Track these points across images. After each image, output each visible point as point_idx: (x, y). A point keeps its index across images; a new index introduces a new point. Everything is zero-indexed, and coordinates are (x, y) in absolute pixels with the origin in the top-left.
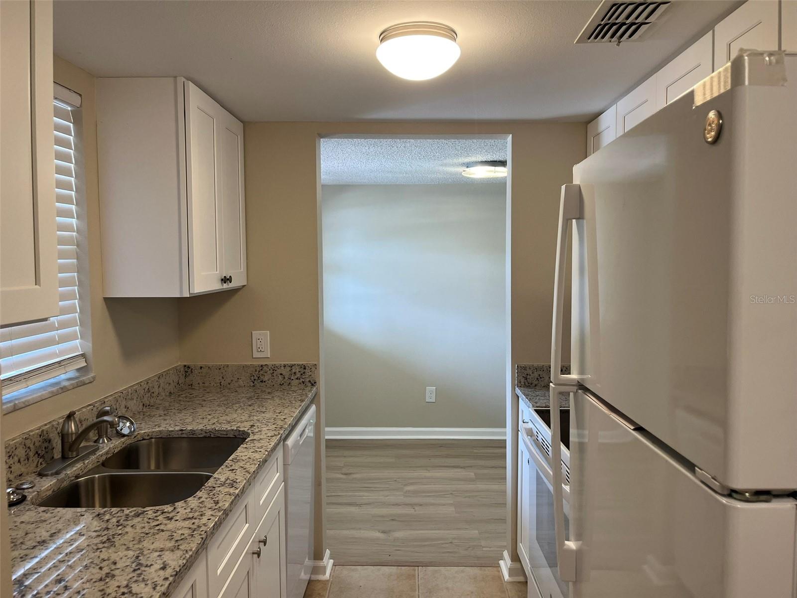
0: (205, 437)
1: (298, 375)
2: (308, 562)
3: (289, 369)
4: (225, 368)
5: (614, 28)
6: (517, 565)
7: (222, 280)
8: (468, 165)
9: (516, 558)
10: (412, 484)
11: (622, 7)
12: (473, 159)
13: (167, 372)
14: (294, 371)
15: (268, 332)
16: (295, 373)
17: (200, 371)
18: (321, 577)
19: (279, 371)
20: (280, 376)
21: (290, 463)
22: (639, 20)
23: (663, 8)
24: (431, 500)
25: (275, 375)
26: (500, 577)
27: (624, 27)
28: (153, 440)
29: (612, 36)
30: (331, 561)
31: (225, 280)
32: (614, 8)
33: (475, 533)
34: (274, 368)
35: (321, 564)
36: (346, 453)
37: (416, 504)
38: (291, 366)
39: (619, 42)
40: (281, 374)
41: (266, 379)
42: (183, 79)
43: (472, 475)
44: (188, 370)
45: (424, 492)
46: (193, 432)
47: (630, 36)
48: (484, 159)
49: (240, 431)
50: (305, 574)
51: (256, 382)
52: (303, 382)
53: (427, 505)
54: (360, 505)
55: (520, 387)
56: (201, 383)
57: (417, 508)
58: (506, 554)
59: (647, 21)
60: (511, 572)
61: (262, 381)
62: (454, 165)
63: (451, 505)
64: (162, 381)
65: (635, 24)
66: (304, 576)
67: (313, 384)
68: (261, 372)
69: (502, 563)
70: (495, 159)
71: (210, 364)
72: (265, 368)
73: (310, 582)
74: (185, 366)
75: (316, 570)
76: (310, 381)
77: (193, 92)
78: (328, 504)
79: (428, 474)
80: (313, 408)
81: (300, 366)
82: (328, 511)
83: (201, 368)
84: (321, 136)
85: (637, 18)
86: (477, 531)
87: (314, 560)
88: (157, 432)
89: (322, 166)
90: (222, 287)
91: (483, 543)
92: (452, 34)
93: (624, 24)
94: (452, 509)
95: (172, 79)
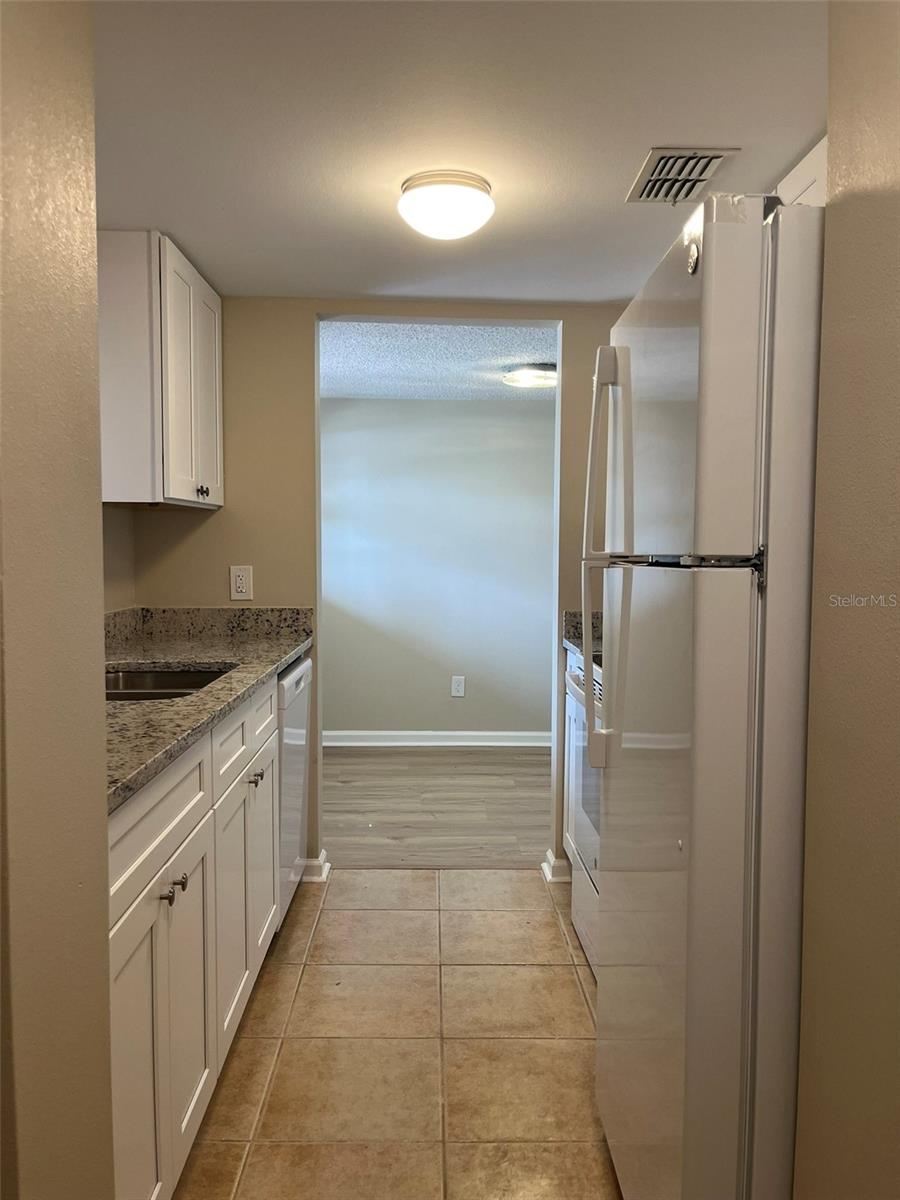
0: (182, 671)
1: (290, 622)
2: (299, 861)
3: (278, 614)
4: (196, 612)
5: (667, 185)
6: (563, 862)
7: (198, 491)
8: (510, 368)
9: (562, 854)
10: (431, 791)
11: (671, 161)
12: (517, 360)
13: (124, 612)
14: (283, 616)
15: (251, 567)
16: (285, 619)
17: (163, 616)
18: (316, 879)
19: (265, 617)
20: (266, 623)
21: (285, 707)
22: (693, 176)
23: (715, 163)
24: (457, 808)
25: (259, 621)
26: (541, 879)
27: (677, 185)
28: (121, 674)
29: (666, 195)
30: (328, 865)
31: (202, 491)
32: (663, 162)
33: (513, 839)
34: (259, 613)
35: (315, 862)
36: (344, 760)
37: (437, 812)
38: (281, 611)
39: (675, 202)
40: (268, 621)
41: (248, 626)
42: (159, 234)
43: (511, 783)
44: (146, 614)
45: (447, 799)
46: (168, 665)
47: (687, 195)
48: (532, 361)
49: (226, 663)
50: (295, 875)
51: (235, 630)
52: (296, 631)
53: (448, 812)
54: (363, 813)
55: (568, 639)
56: (164, 632)
57: (437, 815)
58: (550, 855)
59: (701, 178)
60: (555, 871)
61: (243, 630)
62: (492, 369)
63: (482, 811)
64: (118, 619)
65: (689, 181)
66: (295, 878)
67: (309, 633)
68: (242, 618)
69: (545, 866)
70: (546, 361)
71: (175, 607)
72: (247, 612)
73: (300, 884)
74: (143, 609)
75: (308, 870)
76: (304, 630)
77: (170, 251)
78: (326, 811)
79: (451, 782)
80: (308, 663)
81: (293, 610)
82: (325, 818)
83: (164, 611)
84: (321, 318)
85: (690, 174)
86: (514, 837)
87: (308, 857)
88: (123, 664)
89: (321, 364)
90: (196, 500)
91: (522, 848)
92: (484, 185)
93: (677, 181)
94: (485, 816)
95: (145, 234)
